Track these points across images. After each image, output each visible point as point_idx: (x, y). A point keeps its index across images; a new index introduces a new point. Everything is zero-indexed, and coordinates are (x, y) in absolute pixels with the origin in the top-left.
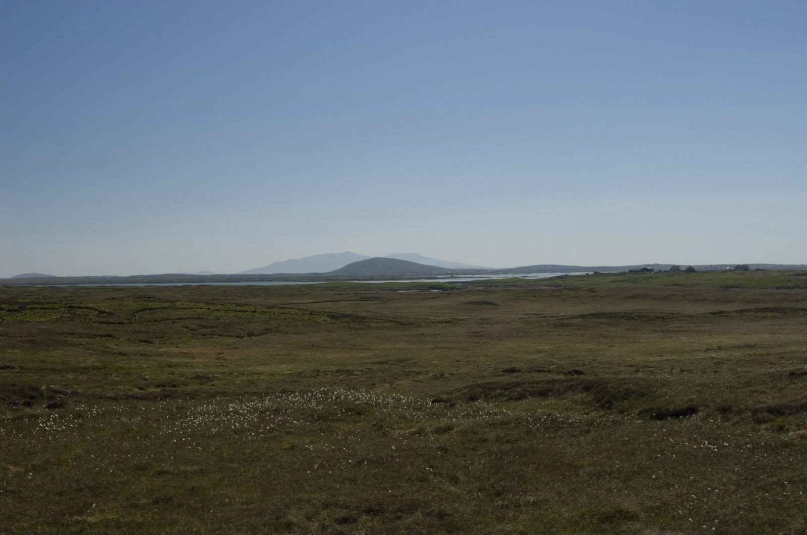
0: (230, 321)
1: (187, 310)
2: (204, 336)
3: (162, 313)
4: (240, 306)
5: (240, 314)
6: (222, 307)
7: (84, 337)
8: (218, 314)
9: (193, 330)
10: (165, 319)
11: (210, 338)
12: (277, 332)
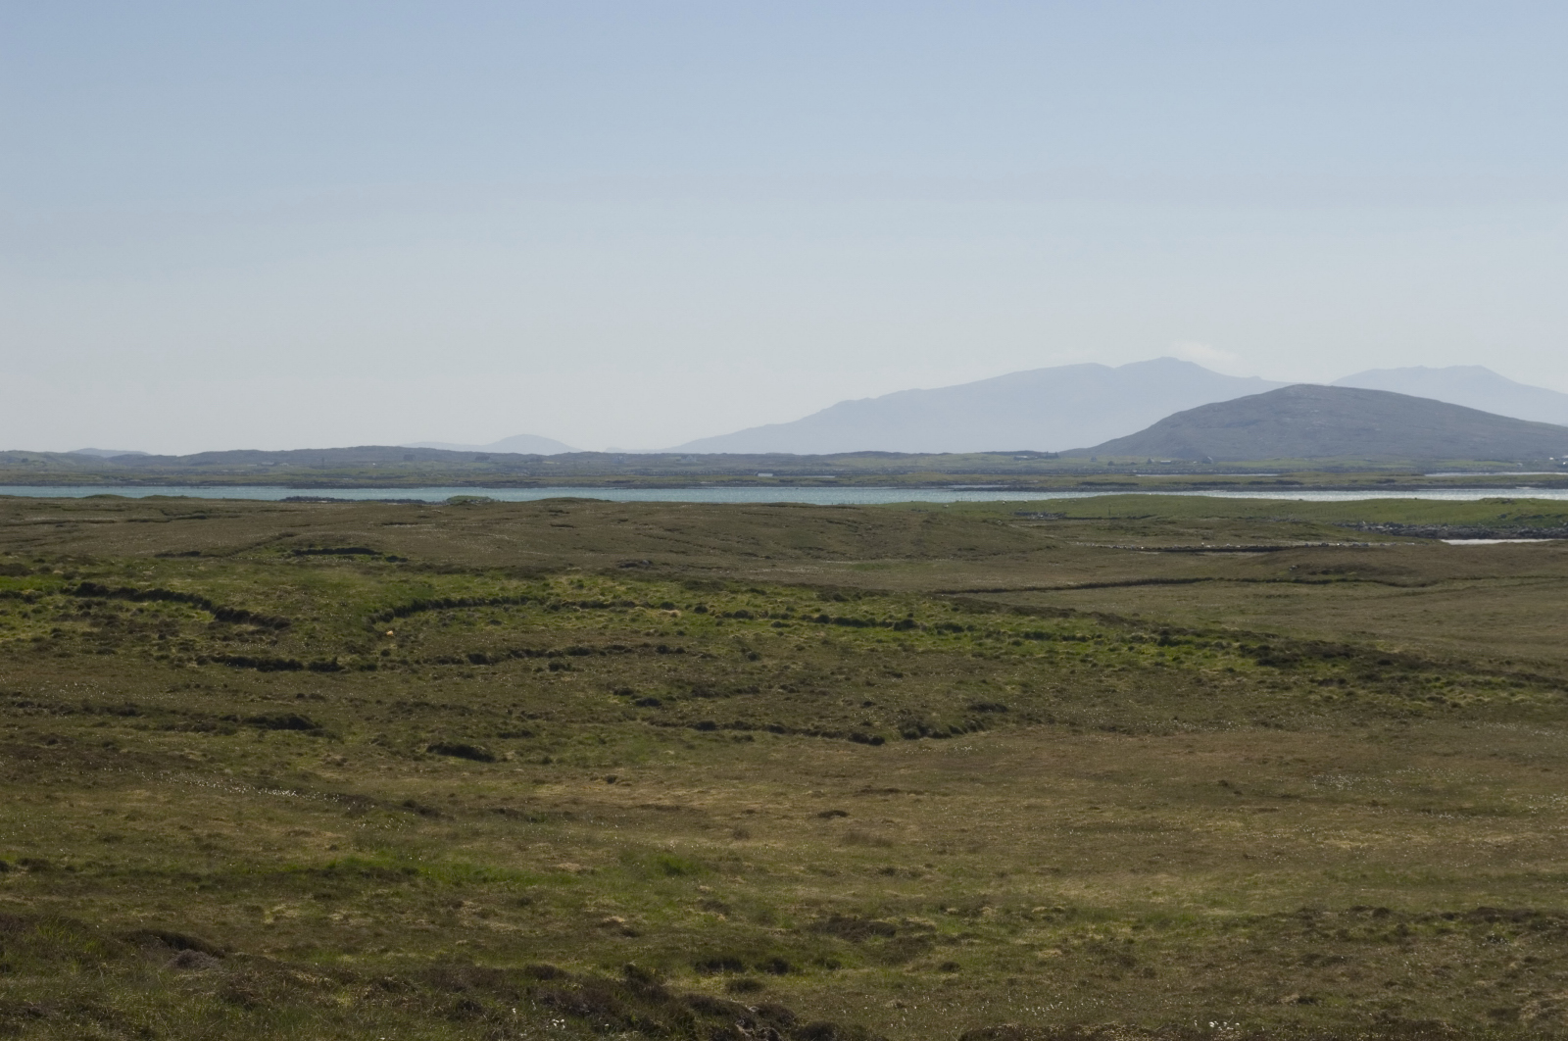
0: (807, 665)
1: (605, 613)
2: (711, 734)
3: (496, 623)
4: (838, 599)
5: (844, 636)
6: (760, 600)
7: (186, 729)
8: (748, 633)
9: (652, 702)
10: (515, 654)
11: (737, 740)
12: (1030, 719)
